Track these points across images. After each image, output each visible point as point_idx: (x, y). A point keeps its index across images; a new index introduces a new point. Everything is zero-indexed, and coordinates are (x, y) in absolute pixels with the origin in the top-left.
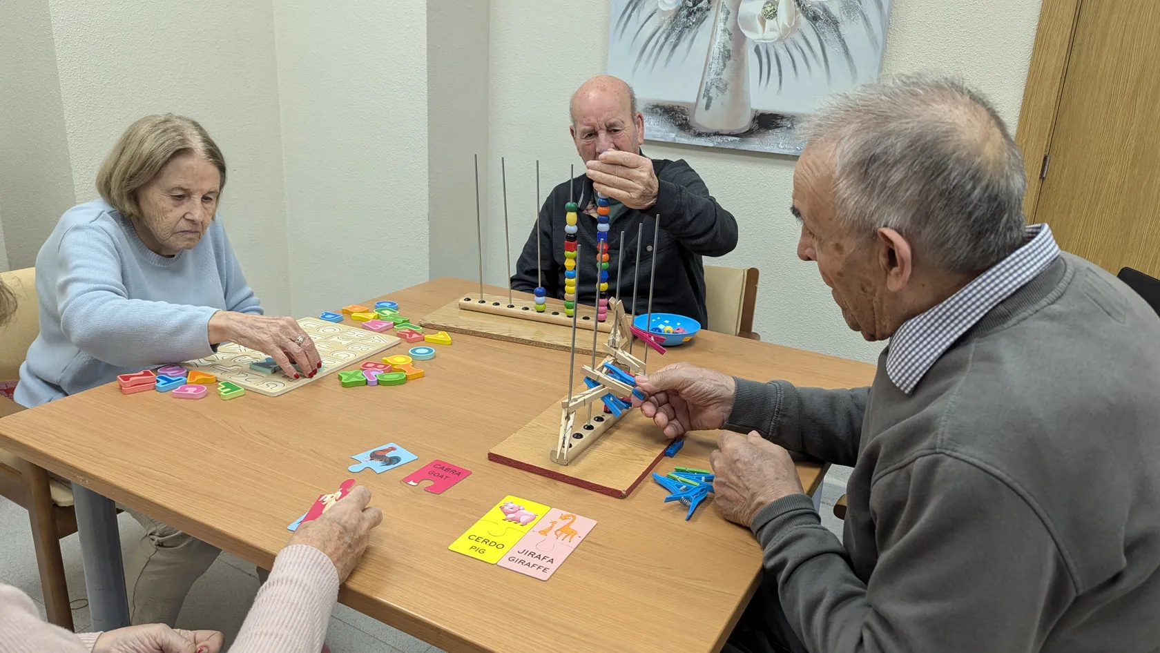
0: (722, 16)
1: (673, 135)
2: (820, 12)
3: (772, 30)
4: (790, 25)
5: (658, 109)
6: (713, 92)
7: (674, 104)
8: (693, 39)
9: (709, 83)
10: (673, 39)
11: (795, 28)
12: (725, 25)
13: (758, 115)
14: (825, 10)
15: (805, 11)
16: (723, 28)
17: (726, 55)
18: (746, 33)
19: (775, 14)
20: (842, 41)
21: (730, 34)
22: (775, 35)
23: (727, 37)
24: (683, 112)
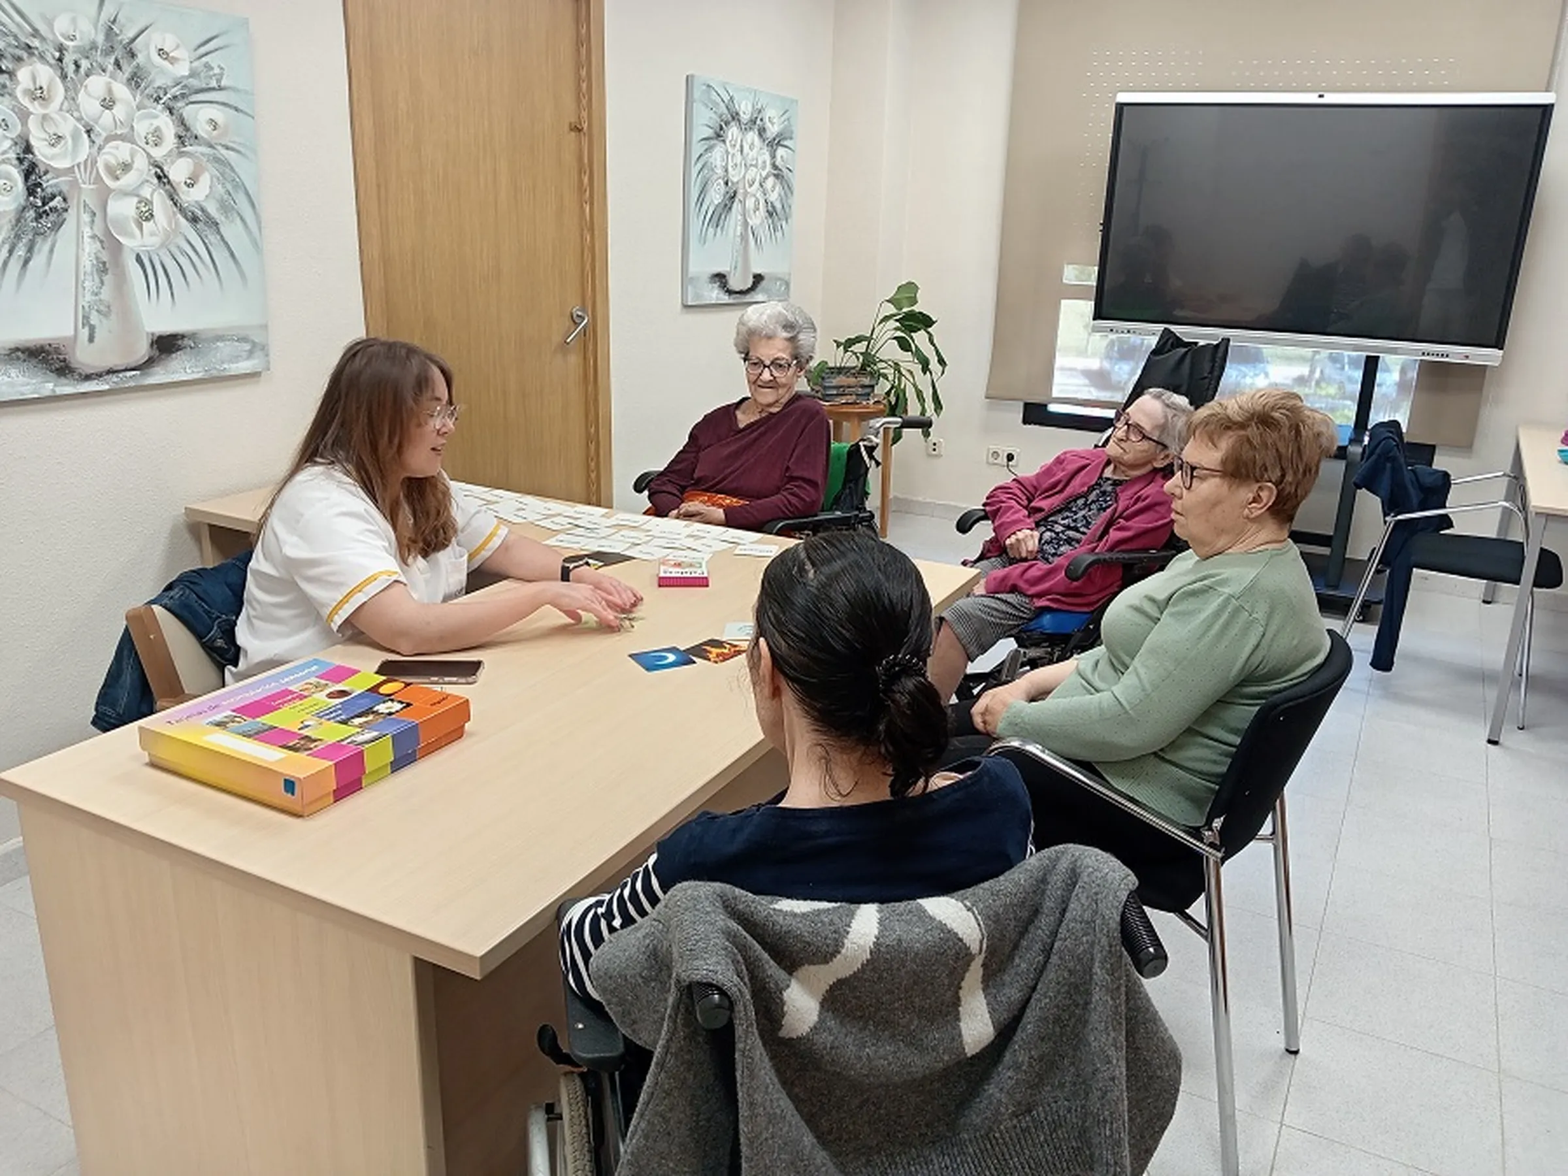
0: (86, 218)
1: (51, 386)
2: (199, 213)
3: (152, 234)
4: (171, 227)
5: (19, 354)
6: (94, 319)
7: (42, 342)
8: (51, 251)
9: (87, 308)
10: (21, 251)
11: (176, 230)
12: (91, 228)
13: (155, 338)
14: (203, 210)
15: (182, 210)
16: (89, 234)
17: (102, 269)
18: (121, 238)
19: (152, 215)
20: (226, 243)
21: (101, 242)
22: (156, 241)
23: (99, 245)
24: (57, 350)
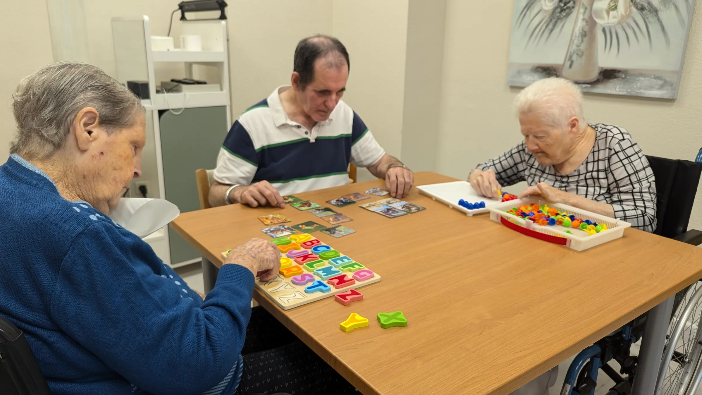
0: (582, 10)
2: (646, 5)
3: (614, 17)
4: (626, 13)
5: (539, 69)
6: (574, 58)
7: (549, 65)
8: (563, 26)
9: (572, 52)
10: (550, 26)
11: (629, 15)
12: (584, 15)
13: (603, 70)
14: (649, 3)
15: (636, 5)
16: (582, 18)
17: (584, 34)
18: (597, 20)
19: (616, 8)
20: (660, 22)
21: (587, 22)
22: (615, 21)
23: (585, 23)
24: (555, 70)
